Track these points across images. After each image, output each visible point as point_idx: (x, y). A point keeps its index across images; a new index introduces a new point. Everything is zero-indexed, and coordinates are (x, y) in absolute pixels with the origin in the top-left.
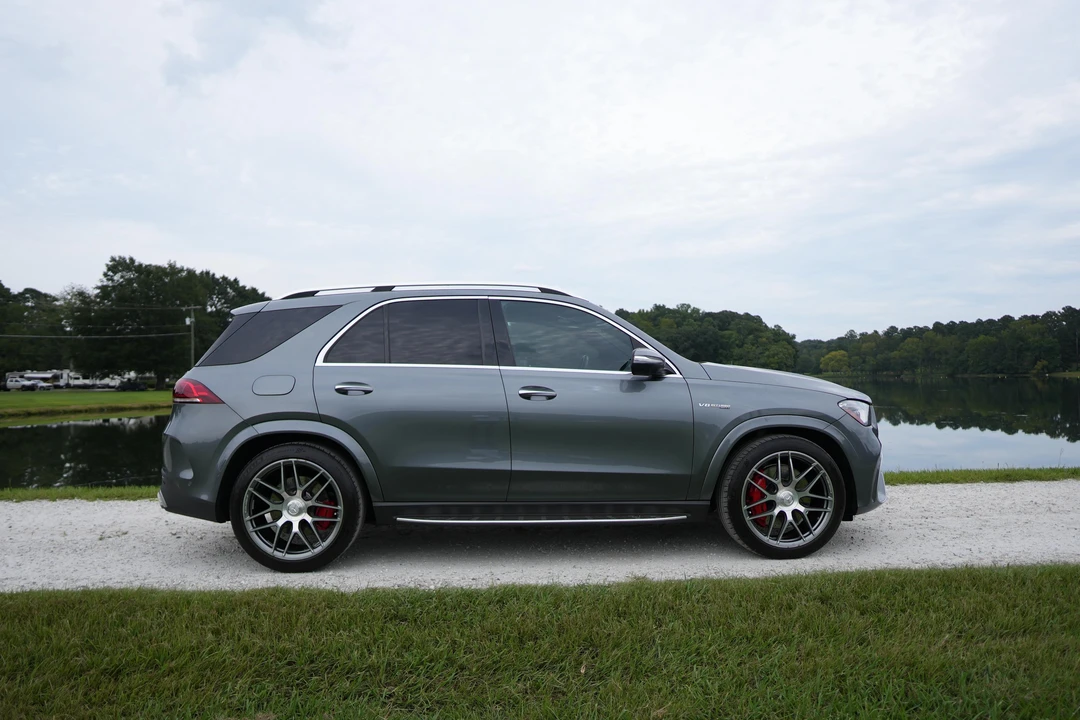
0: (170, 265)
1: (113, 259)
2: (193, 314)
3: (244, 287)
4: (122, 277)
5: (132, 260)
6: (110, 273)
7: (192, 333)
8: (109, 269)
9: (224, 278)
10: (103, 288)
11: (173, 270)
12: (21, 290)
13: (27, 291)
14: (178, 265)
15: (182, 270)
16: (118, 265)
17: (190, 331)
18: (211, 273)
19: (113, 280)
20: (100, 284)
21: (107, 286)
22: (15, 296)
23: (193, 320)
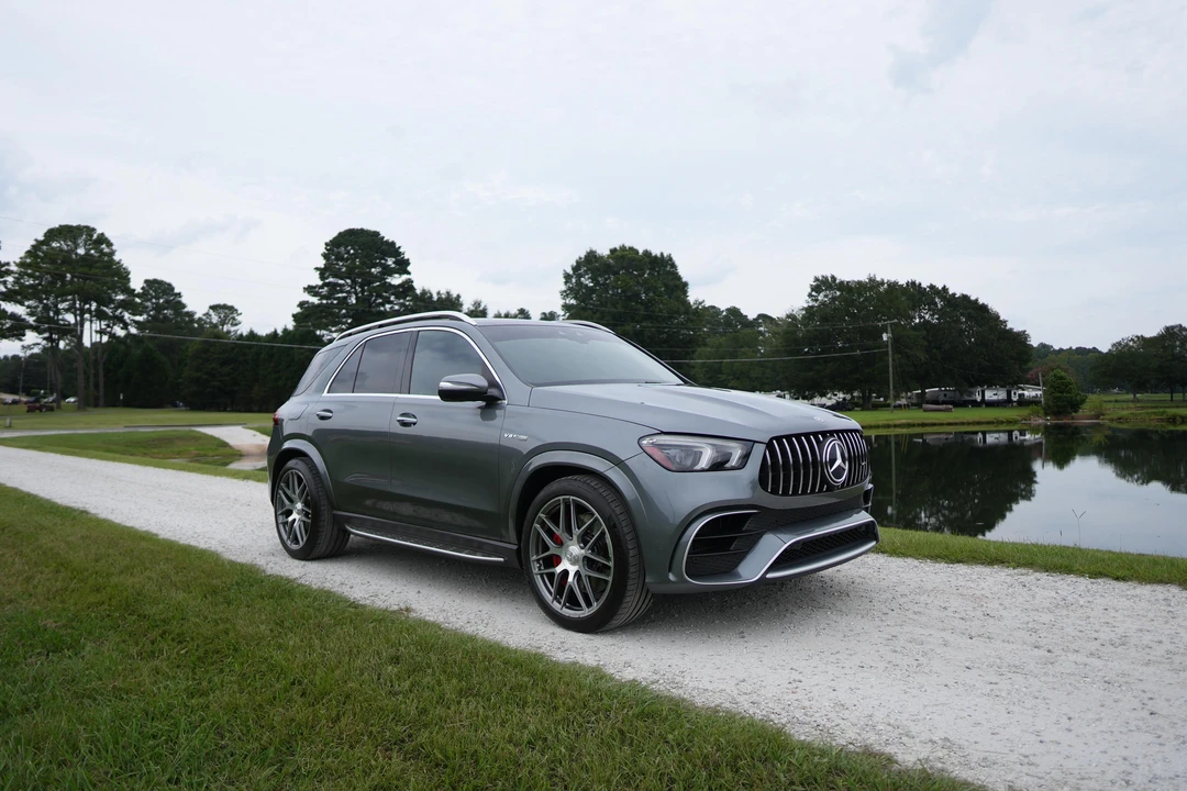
0: (870, 279)
1: (817, 279)
2: (889, 329)
3: (954, 294)
4: (826, 296)
5: (833, 278)
6: (814, 293)
7: (890, 349)
8: (813, 290)
9: (932, 287)
10: (809, 310)
11: (873, 284)
12: (755, 317)
13: (760, 316)
14: (878, 279)
15: (882, 283)
16: (822, 285)
17: (887, 346)
18: (917, 283)
19: (817, 300)
20: (806, 305)
21: (812, 307)
22: (751, 322)
23: (890, 335)
